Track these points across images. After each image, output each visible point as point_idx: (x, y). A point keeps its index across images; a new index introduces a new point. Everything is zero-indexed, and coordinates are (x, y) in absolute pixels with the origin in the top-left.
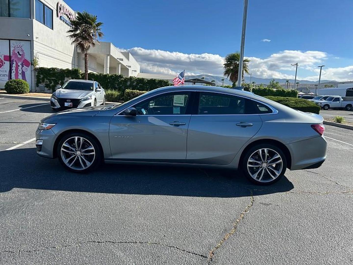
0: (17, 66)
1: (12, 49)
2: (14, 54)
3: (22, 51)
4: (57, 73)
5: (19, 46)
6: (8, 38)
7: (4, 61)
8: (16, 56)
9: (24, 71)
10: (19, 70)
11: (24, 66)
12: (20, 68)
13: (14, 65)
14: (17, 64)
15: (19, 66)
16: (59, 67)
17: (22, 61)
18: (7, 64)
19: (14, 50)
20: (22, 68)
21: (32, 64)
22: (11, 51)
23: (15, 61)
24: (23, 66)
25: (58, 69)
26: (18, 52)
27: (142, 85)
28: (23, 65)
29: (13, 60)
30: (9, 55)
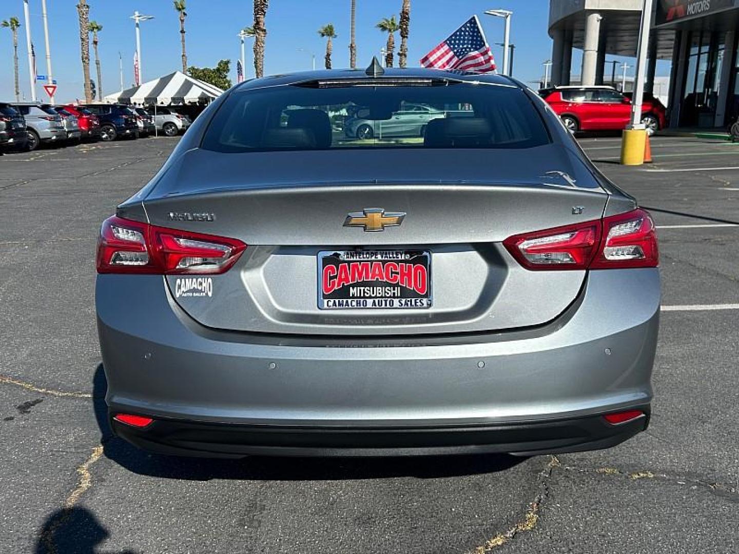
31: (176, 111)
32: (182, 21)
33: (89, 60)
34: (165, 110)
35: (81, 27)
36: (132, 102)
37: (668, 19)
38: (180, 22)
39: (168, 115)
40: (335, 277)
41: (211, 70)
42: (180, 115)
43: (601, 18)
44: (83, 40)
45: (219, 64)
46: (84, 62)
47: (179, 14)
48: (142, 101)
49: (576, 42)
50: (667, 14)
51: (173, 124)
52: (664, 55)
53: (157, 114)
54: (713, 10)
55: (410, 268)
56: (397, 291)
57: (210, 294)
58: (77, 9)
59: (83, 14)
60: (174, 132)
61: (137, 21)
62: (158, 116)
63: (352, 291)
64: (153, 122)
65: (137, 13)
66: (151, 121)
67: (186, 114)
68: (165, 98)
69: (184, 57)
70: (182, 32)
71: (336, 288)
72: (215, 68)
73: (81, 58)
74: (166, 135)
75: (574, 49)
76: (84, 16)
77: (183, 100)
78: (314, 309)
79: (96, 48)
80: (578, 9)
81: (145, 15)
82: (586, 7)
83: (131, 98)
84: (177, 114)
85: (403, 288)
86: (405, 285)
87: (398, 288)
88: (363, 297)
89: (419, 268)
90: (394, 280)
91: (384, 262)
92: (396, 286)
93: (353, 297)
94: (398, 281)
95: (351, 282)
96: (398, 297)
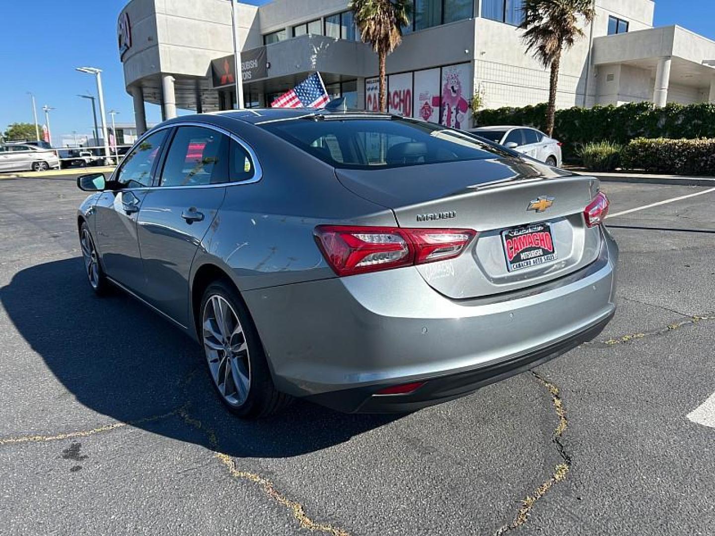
0: (450, 112)
1: (444, 83)
2: (447, 91)
3: (458, 83)
4: (509, 117)
5: (453, 76)
6: (438, 65)
7: (432, 107)
8: (450, 96)
9: (459, 121)
10: (452, 119)
11: (460, 111)
12: (453, 115)
13: (446, 112)
14: (449, 109)
15: (452, 113)
16: (514, 106)
17: (457, 103)
18: (436, 110)
19: (446, 85)
20: (456, 117)
21: (470, 106)
22: (443, 87)
23: (448, 104)
24: (457, 113)
25: (513, 108)
26: (453, 88)
27: (700, 122)
28: (458, 110)
29: (444, 103)
30: (438, 95)
37: (222, 83)
40: (512, 248)
43: (174, 80)
49: (146, 97)
50: (221, 79)
52: (208, 109)
54: (254, 79)
55: (542, 235)
56: (540, 252)
57: (453, 274)
63: (523, 256)
71: (514, 255)
75: (145, 103)
78: (506, 273)
80: (155, 72)
82: (162, 71)
85: (543, 249)
86: (543, 247)
87: (541, 250)
88: (528, 259)
89: (546, 235)
90: (538, 245)
91: (532, 233)
92: (539, 248)
93: (524, 260)
94: (540, 245)
95: (520, 250)
96: (543, 256)
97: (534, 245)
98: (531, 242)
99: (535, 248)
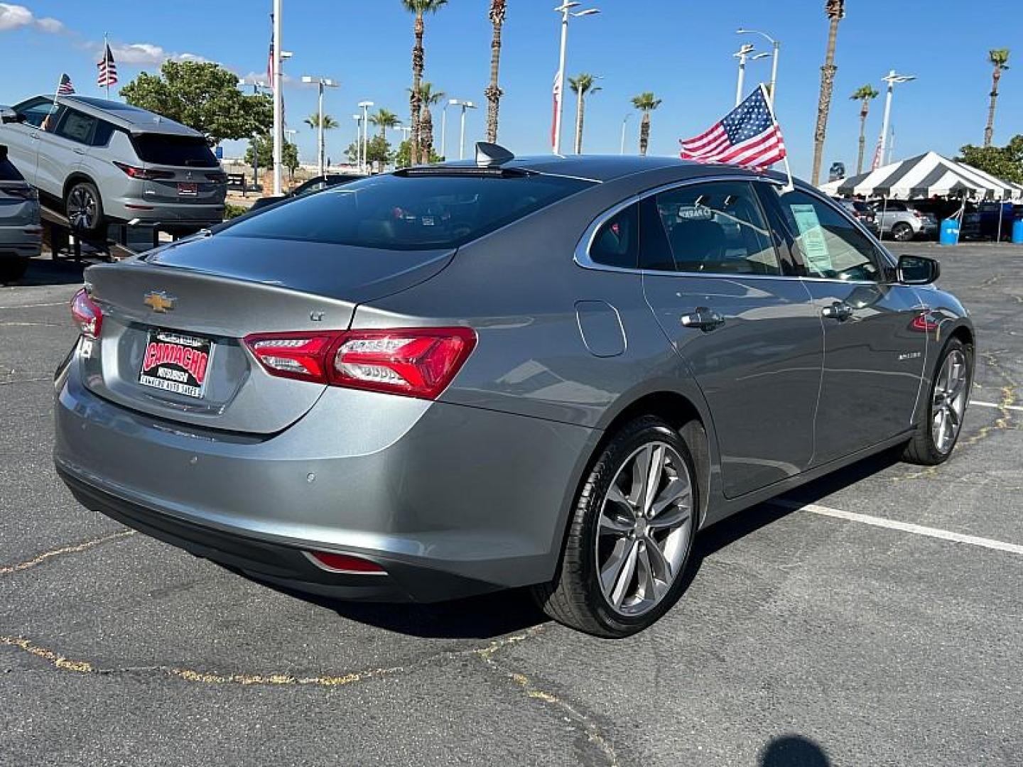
31: (915, 208)
32: (996, 79)
33: (824, 137)
34: (898, 205)
35: (821, 95)
36: (856, 193)
38: (993, 80)
39: (903, 213)
40: (154, 355)
41: (997, 149)
42: (919, 214)
44: (820, 111)
45: (1013, 141)
46: (817, 139)
47: (993, 68)
48: (870, 192)
51: (908, 225)
53: (887, 211)
55: (197, 355)
56: (185, 377)
58: (821, 71)
59: (827, 78)
60: (907, 236)
61: (891, 84)
62: (889, 213)
63: (161, 371)
64: (876, 221)
65: (892, 74)
66: (874, 220)
67: (930, 211)
68: (901, 190)
69: (989, 131)
70: (993, 94)
71: (152, 366)
72: (1005, 146)
73: (814, 134)
74: (896, 240)
76: (828, 81)
77: (926, 192)
79: (863, 120)
81: (903, 75)
83: (855, 188)
84: (915, 211)
85: (190, 375)
86: (190, 372)
87: (187, 374)
88: (165, 378)
89: (203, 357)
90: (186, 366)
91: (185, 346)
92: (185, 371)
93: (159, 377)
94: (189, 367)
95: (161, 362)
96: (186, 383)
97: (181, 365)
98: (179, 359)
99: (181, 369)
